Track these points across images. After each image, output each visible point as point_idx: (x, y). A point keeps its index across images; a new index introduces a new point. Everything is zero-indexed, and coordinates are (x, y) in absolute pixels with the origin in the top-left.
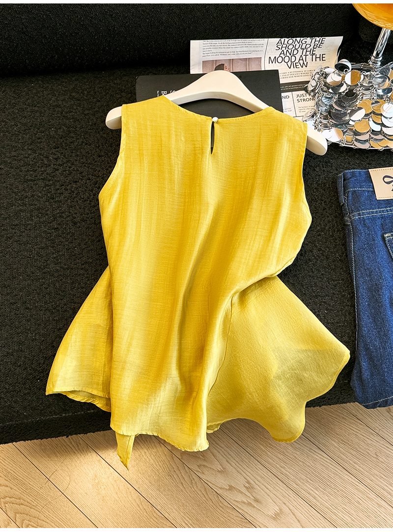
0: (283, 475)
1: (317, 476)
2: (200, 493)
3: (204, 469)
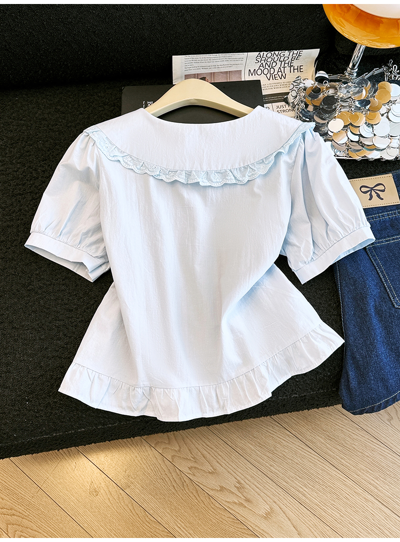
0: (273, 474)
1: (306, 473)
2: (191, 495)
3: (196, 471)
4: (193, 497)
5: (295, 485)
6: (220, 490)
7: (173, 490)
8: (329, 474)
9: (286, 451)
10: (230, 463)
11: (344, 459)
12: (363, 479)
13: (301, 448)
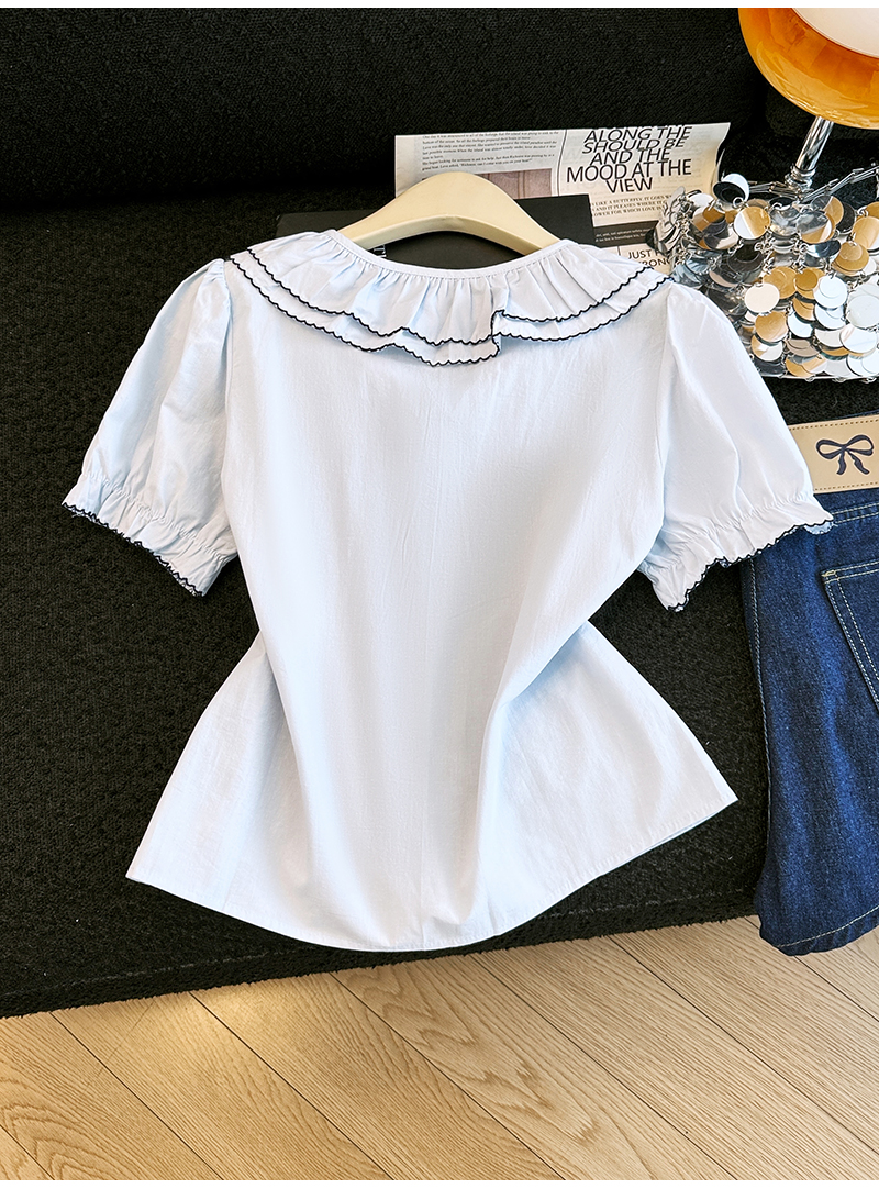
0: (599, 1047)
1: (671, 1050)
2: (424, 1090)
3: (433, 1039)
4: (429, 1094)
5: (647, 1075)
6: (487, 1081)
7: (386, 1080)
8: (721, 1053)
9: (631, 1001)
10: (509, 1025)
11: (754, 1023)
12: (794, 1065)
13: (661, 997)
